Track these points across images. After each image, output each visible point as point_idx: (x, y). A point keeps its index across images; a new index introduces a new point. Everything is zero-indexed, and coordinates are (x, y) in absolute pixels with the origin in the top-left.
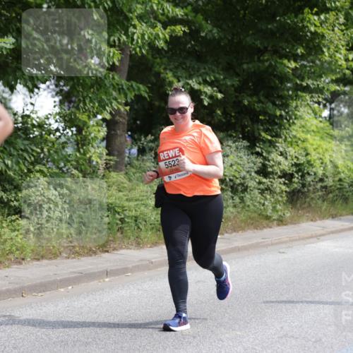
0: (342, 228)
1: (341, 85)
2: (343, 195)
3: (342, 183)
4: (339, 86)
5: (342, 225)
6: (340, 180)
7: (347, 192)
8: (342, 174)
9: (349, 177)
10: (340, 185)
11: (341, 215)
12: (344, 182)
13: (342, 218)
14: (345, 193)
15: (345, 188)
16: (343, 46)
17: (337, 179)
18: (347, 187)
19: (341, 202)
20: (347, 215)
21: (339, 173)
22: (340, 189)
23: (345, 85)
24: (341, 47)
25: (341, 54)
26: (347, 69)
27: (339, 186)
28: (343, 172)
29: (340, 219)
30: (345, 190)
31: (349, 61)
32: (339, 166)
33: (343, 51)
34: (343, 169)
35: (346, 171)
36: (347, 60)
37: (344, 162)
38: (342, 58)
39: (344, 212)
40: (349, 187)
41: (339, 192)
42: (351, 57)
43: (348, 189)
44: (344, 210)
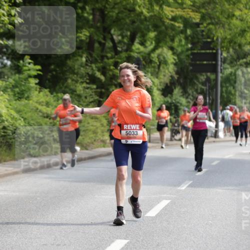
0: (6, 172)
1: (4, 39)
2: (7, 142)
3: (5, 131)
4: (2, 40)
5: (6, 170)
6: (4, 128)
7: (11, 139)
8: (6, 123)
9: (12, 125)
10: (4, 132)
11: (5, 161)
12: (7, 129)
13: (5, 163)
14: (9, 140)
15: (9, 135)
16: (6, 2)
17: (1, 127)
18: (11, 134)
19: (4, 149)
20: (11, 160)
21: (3, 121)
22: (5, 136)
23: (8, 39)
24: (4, 3)
25: (3, 10)
26: (10, 24)
27: (3, 134)
28: (7, 121)
29: (4, 164)
30: (8, 137)
31: (12, 16)
32: (3, 115)
33: (6, 7)
34: (7, 117)
35: (10, 119)
36: (10, 15)
37: (8, 110)
38: (5, 14)
39: (8, 158)
40: (13, 134)
41: (3, 139)
42: (13, 12)
43: (12, 137)
44: (8, 156)
